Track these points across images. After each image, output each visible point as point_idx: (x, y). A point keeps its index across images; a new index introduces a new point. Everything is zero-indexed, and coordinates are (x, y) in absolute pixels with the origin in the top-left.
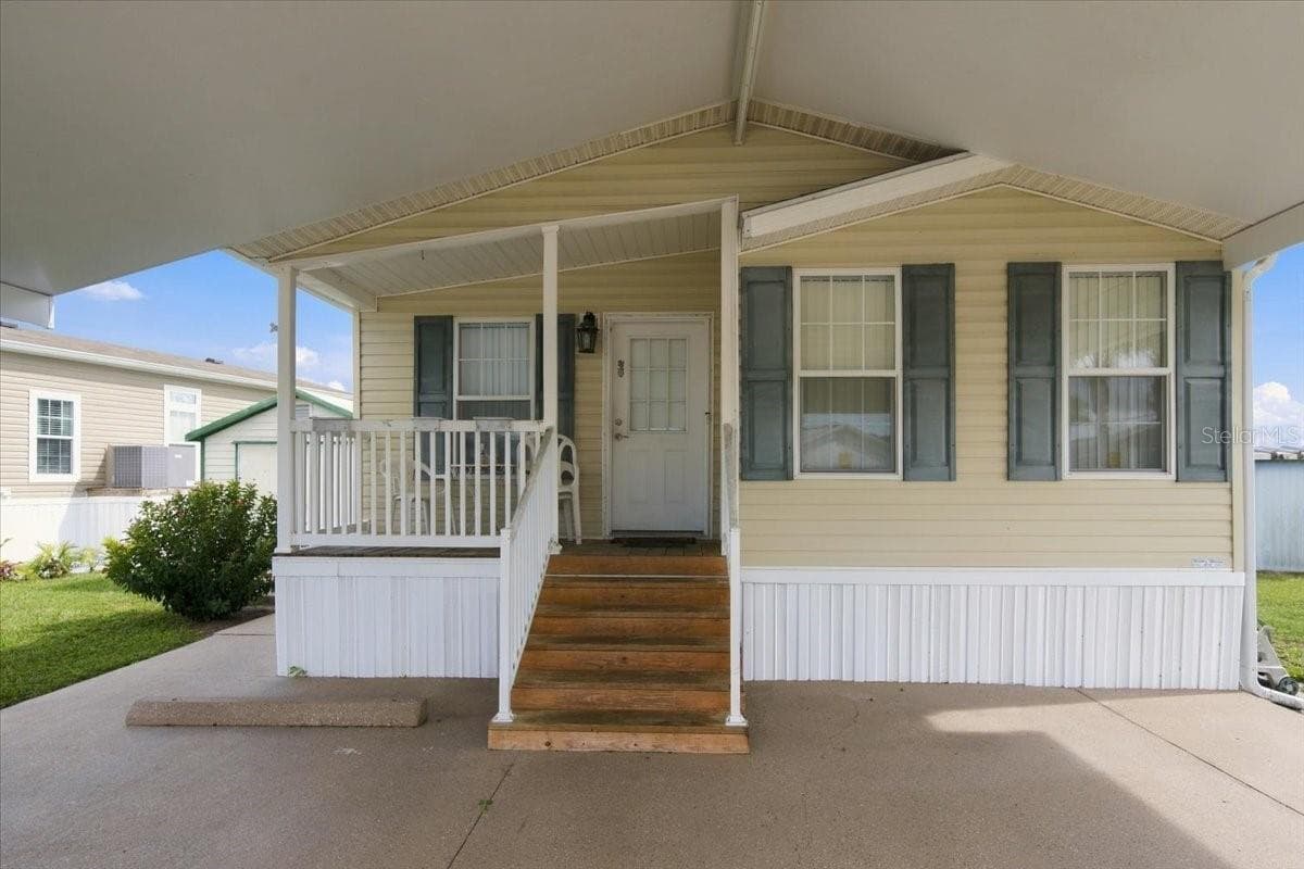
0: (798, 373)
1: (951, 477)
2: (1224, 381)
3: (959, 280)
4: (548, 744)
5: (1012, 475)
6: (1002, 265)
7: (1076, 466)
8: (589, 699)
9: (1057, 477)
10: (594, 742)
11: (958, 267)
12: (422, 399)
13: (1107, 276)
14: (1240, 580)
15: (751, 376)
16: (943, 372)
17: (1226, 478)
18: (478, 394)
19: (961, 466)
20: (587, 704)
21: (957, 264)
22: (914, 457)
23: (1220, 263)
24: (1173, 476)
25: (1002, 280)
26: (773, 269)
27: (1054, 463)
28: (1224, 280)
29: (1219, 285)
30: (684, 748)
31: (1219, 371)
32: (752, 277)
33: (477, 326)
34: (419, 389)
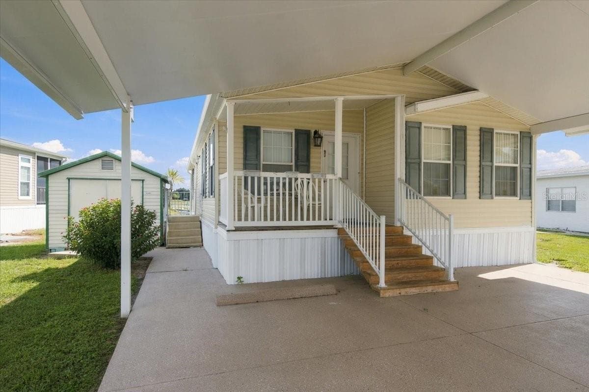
0: (423, 160)
1: (465, 198)
2: (530, 169)
3: (468, 132)
4: (400, 293)
5: (481, 197)
6: (478, 128)
7: (496, 195)
8: (399, 278)
9: (492, 198)
10: (414, 291)
11: (468, 127)
12: (247, 162)
13: (504, 134)
14: (533, 229)
15: (409, 161)
16: (463, 163)
17: (531, 199)
18: (271, 161)
19: (468, 194)
20: (398, 279)
21: (468, 126)
22: (456, 191)
23: (530, 133)
24: (519, 198)
25: (478, 133)
26: (417, 122)
27: (491, 194)
28: (531, 138)
29: (529, 139)
30: (440, 290)
31: (529, 166)
32: (409, 125)
33: (270, 132)
34: (245, 158)
